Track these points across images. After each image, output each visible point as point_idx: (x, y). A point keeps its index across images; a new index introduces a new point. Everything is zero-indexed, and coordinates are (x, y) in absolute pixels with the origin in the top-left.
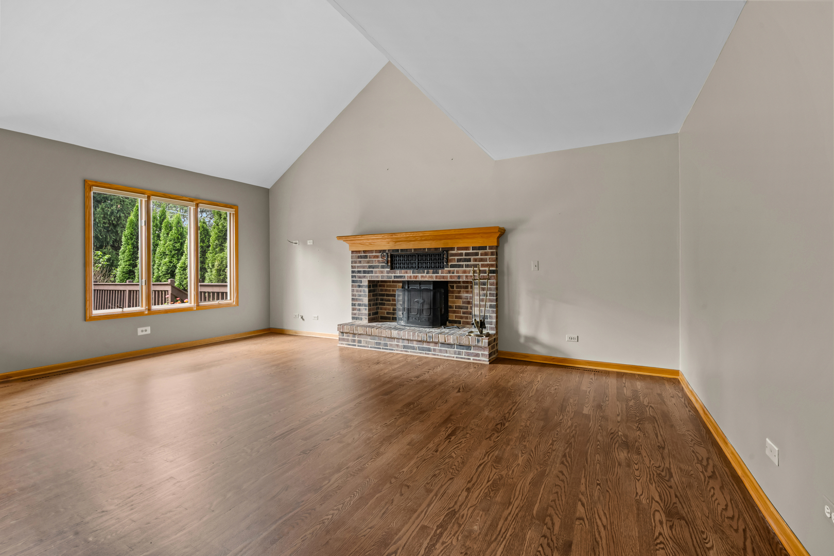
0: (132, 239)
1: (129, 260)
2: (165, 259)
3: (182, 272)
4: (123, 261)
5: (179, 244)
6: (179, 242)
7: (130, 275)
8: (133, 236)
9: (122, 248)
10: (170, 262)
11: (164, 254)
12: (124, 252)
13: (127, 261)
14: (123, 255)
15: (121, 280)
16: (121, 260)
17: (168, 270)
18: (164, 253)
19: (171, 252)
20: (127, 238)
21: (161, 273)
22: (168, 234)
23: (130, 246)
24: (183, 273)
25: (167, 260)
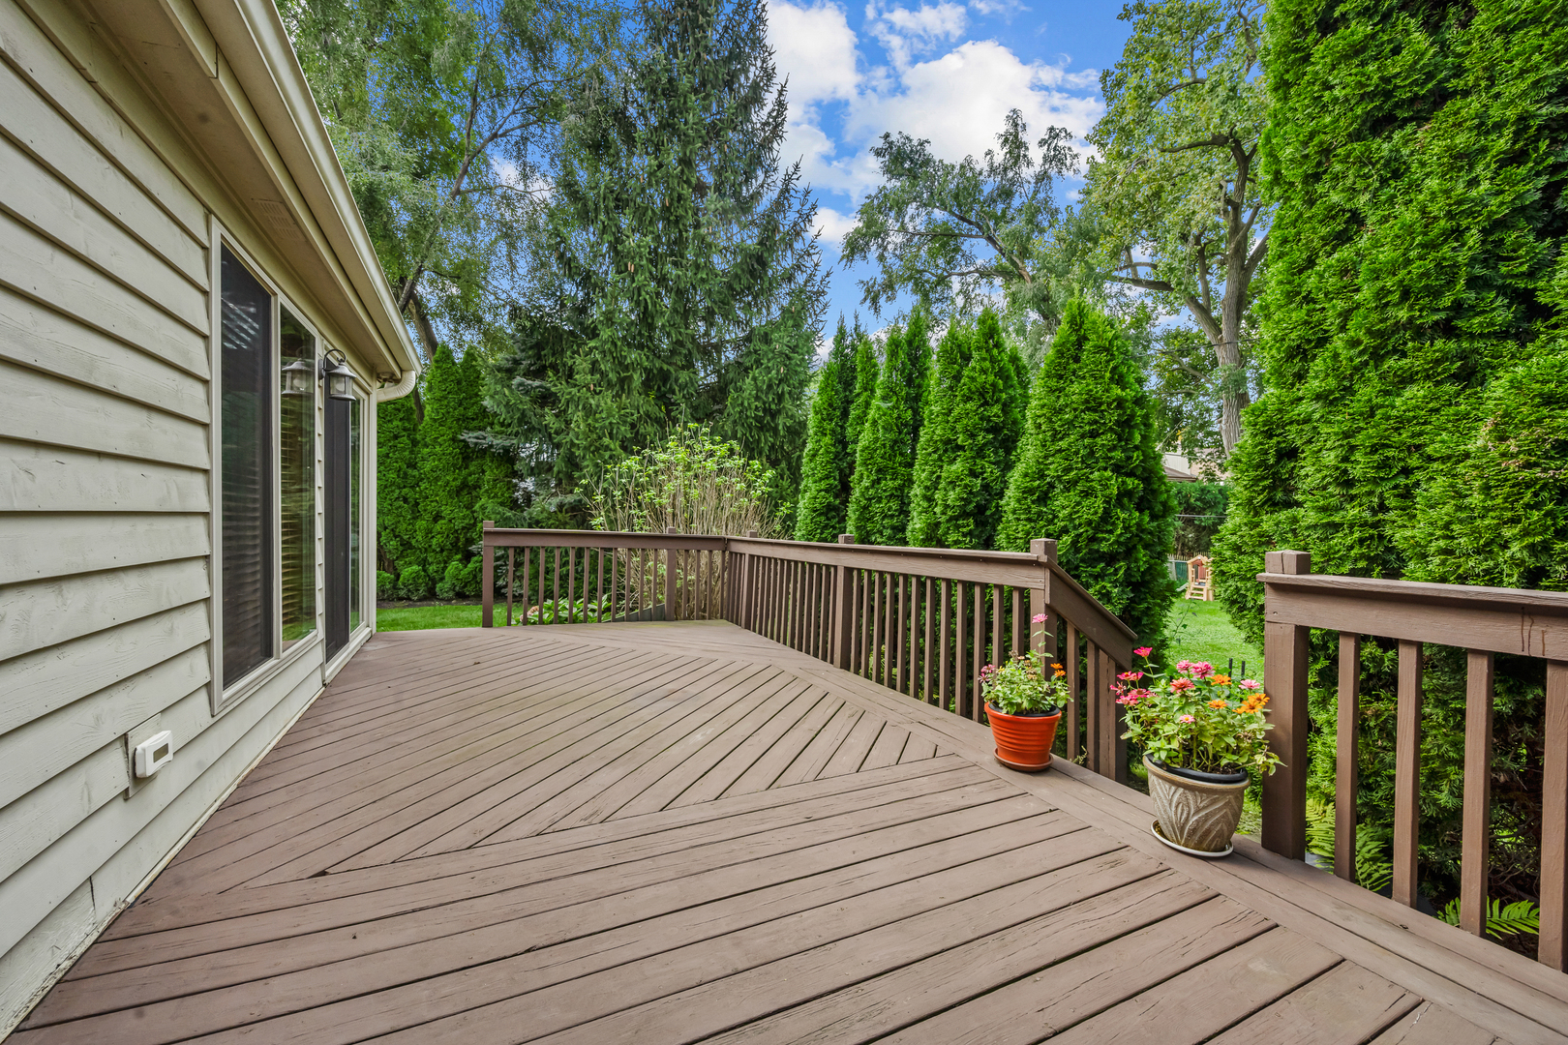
0: (831, 420)
1: (827, 477)
2: (952, 461)
3: (1034, 509)
4: (811, 480)
5: (996, 409)
6: (997, 401)
7: (828, 519)
8: (834, 410)
9: (809, 446)
10: (973, 474)
11: (950, 447)
12: (814, 456)
13: (821, 480)
14: (812, 465)
15: (810, 533)
16: (808, 476)
17: (967, 501)
18: (948, 442)
19: (973, 436)
20: (819, 416)
21: (943, 513)
22: (957, 378)
23: (827, 440)
24: (1040, 514)
25: (958, 467)
